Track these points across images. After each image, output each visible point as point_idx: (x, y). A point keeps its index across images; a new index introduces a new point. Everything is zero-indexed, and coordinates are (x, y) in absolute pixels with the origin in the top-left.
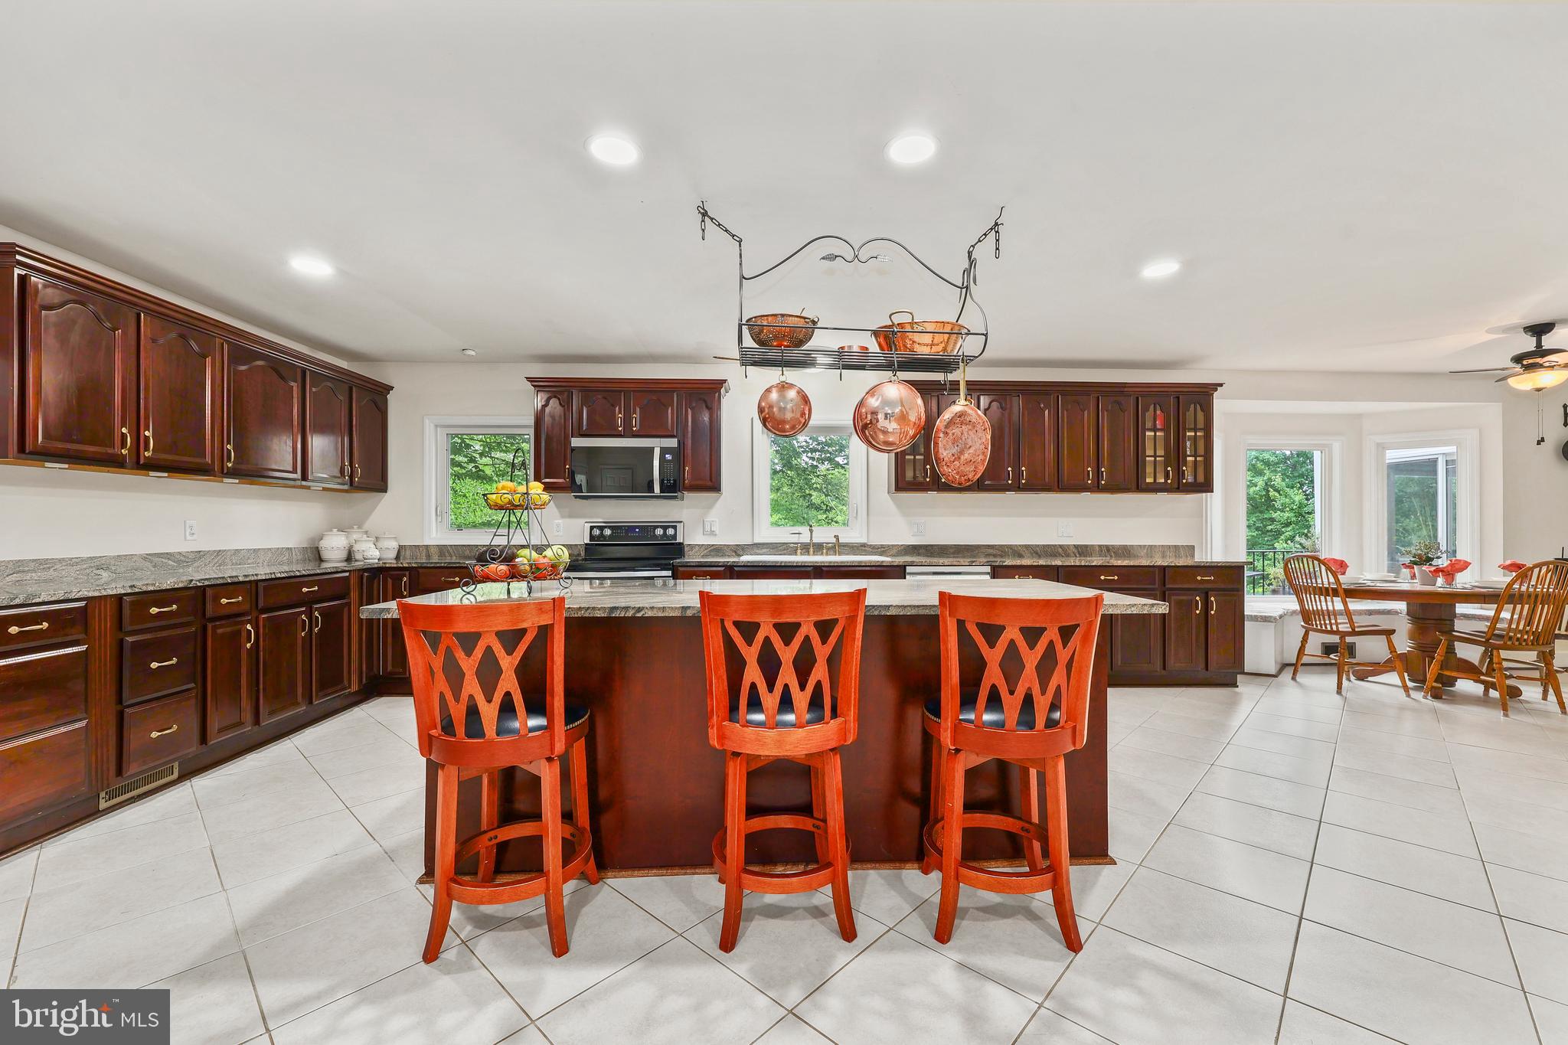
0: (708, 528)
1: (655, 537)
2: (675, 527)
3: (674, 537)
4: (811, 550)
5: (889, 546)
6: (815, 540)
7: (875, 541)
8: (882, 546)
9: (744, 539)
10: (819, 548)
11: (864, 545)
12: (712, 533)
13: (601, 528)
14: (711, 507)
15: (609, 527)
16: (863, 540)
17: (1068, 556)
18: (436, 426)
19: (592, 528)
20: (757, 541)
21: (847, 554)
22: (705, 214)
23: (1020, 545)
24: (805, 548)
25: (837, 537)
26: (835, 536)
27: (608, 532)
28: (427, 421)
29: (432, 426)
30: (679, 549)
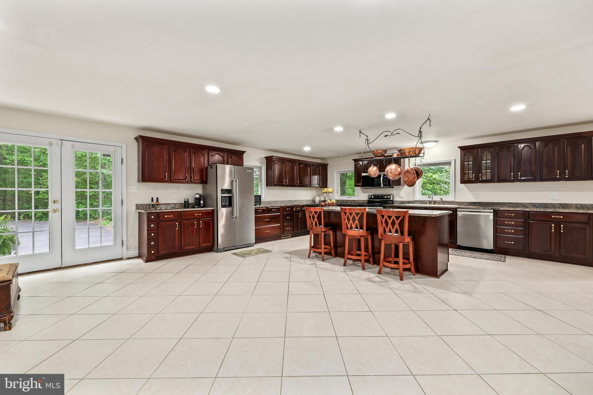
0: (400, 196)
1: (385, 199)
2: (390, 196)
3: (390, 198)
4: (432, 203)
5: (463, 202)
6: (433, 200)
7: (457, 200)
8: (460, 202)
9: (411, 199)
10: (435, 202)
11: (453, 202)
12: (402, 198)
13: (371, 196)
14: (401, 190)
15: (373, 196)
16: (453, 200)
17: (555, 208)
18: (337, 172)
19: (369, 196)
20: (415, 200)
21: (447, 205)
22: (360, 132)
23: (526, 203)
24: (430, 202)
25: (441, 199)
26: (440, 199)
27: (373, 197)
28: (335, 171)
29: (336, 172)
30: (393, 202)
